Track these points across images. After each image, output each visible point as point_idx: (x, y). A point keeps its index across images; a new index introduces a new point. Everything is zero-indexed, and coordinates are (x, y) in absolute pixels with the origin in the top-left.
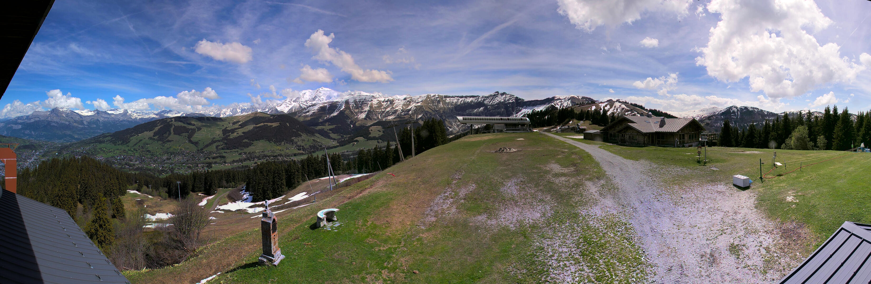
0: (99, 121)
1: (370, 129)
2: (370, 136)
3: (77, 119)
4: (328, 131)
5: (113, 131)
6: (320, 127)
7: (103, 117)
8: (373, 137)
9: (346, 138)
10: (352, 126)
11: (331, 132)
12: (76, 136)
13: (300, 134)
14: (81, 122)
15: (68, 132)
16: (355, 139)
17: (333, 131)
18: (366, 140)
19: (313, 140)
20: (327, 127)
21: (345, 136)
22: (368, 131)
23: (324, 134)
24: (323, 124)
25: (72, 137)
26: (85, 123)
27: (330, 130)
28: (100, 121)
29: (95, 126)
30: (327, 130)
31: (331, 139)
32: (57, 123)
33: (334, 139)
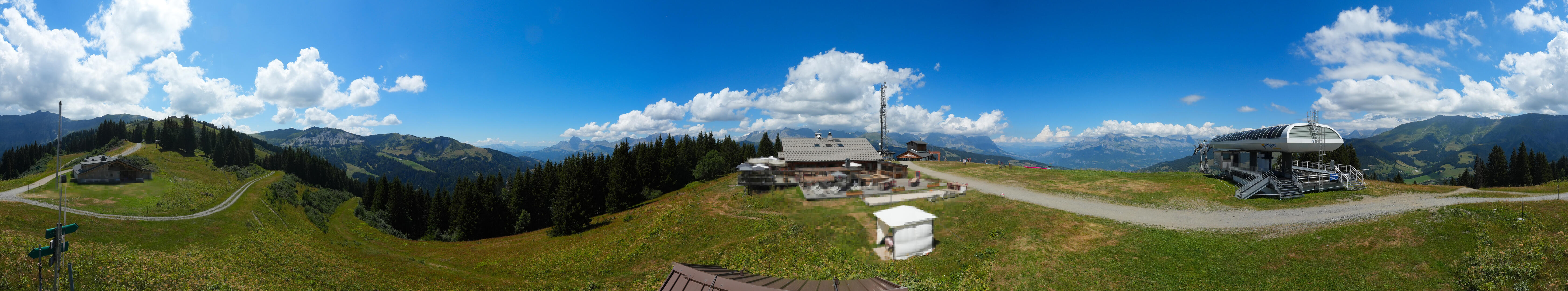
0: (1158, 148)
1: (1459, 155)
2: (1459, 162)
3: (1134, 146)
4: (1412, 158)
5: (1175, 158)
6: (1403, 153)
7: (1163, 144)
8: (1462, 164)
9: (1432, 165)
10: (1440, 152)
11: (1415, 158)
12: (1132, 165)
13: (1378, 161)
14: (1138, 150)
15: (1124, 161)
16: (1441, 167)
17: (1418, 157)
18: (1454, 167)
19: (1393, 168)
20: (1411, 153)
21: (1431, 163)
22: (1458, 157)
23: (1408, 161)
24: (1406, 149)
25: (1128, 166)
26: (1143, 150)
27: (1415, 156)
28: (1160, 148)
29: (1154, 154)
30: (1412, 156)
31: (1415, 166)
32: (1111, 150)
33: (1419, 167)
